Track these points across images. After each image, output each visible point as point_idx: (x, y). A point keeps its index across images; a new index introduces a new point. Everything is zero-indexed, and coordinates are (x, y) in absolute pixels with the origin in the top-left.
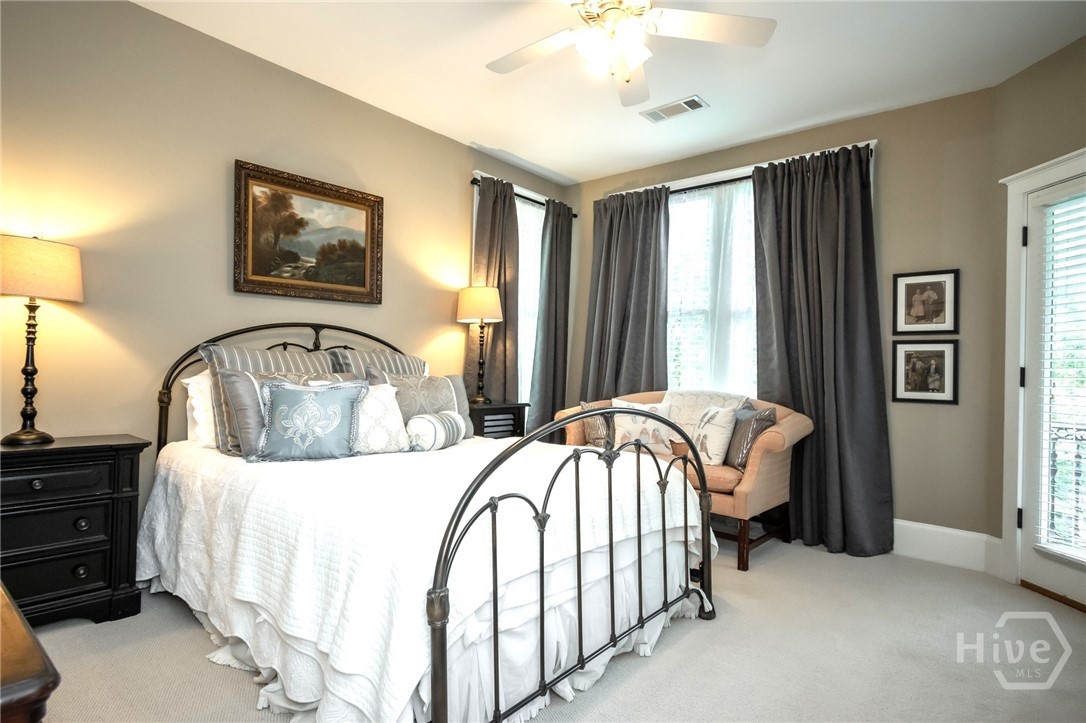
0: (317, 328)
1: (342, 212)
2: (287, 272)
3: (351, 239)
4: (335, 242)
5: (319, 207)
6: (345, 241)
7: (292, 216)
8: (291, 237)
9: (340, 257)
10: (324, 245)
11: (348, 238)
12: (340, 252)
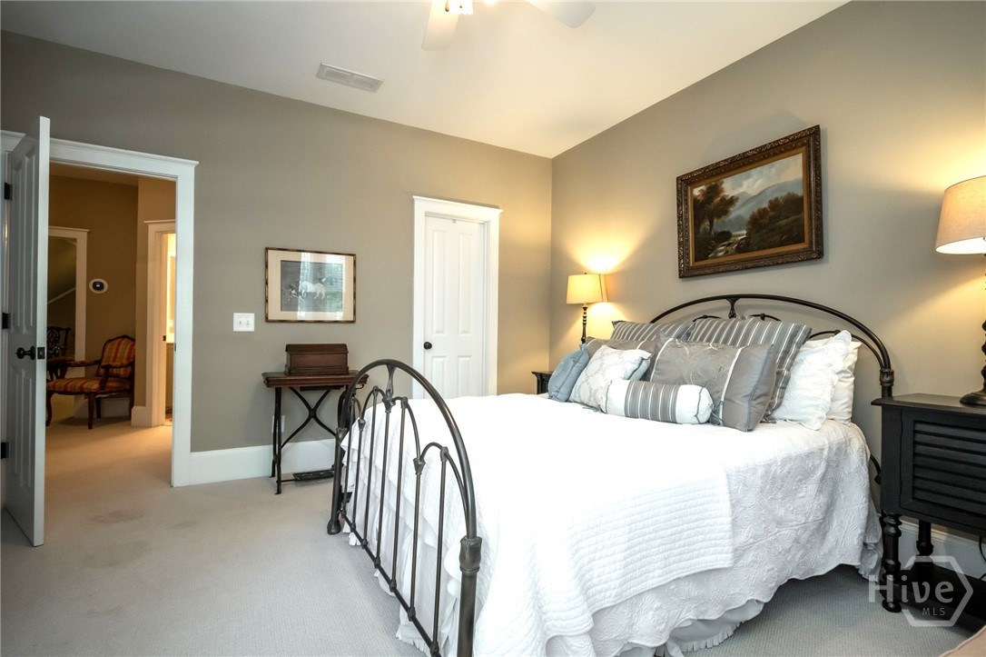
0: (733, 299)
1: (774, 170)
2: (721, 251)
3: (784, 194)
4: (765, 205)
5: (748, 178)
6: (776, 199)
7: (723, 199)
8: (723, 218)
9: (772, 218)
10: (754, 213)
11: (781, 195)
12: (771, 214)
